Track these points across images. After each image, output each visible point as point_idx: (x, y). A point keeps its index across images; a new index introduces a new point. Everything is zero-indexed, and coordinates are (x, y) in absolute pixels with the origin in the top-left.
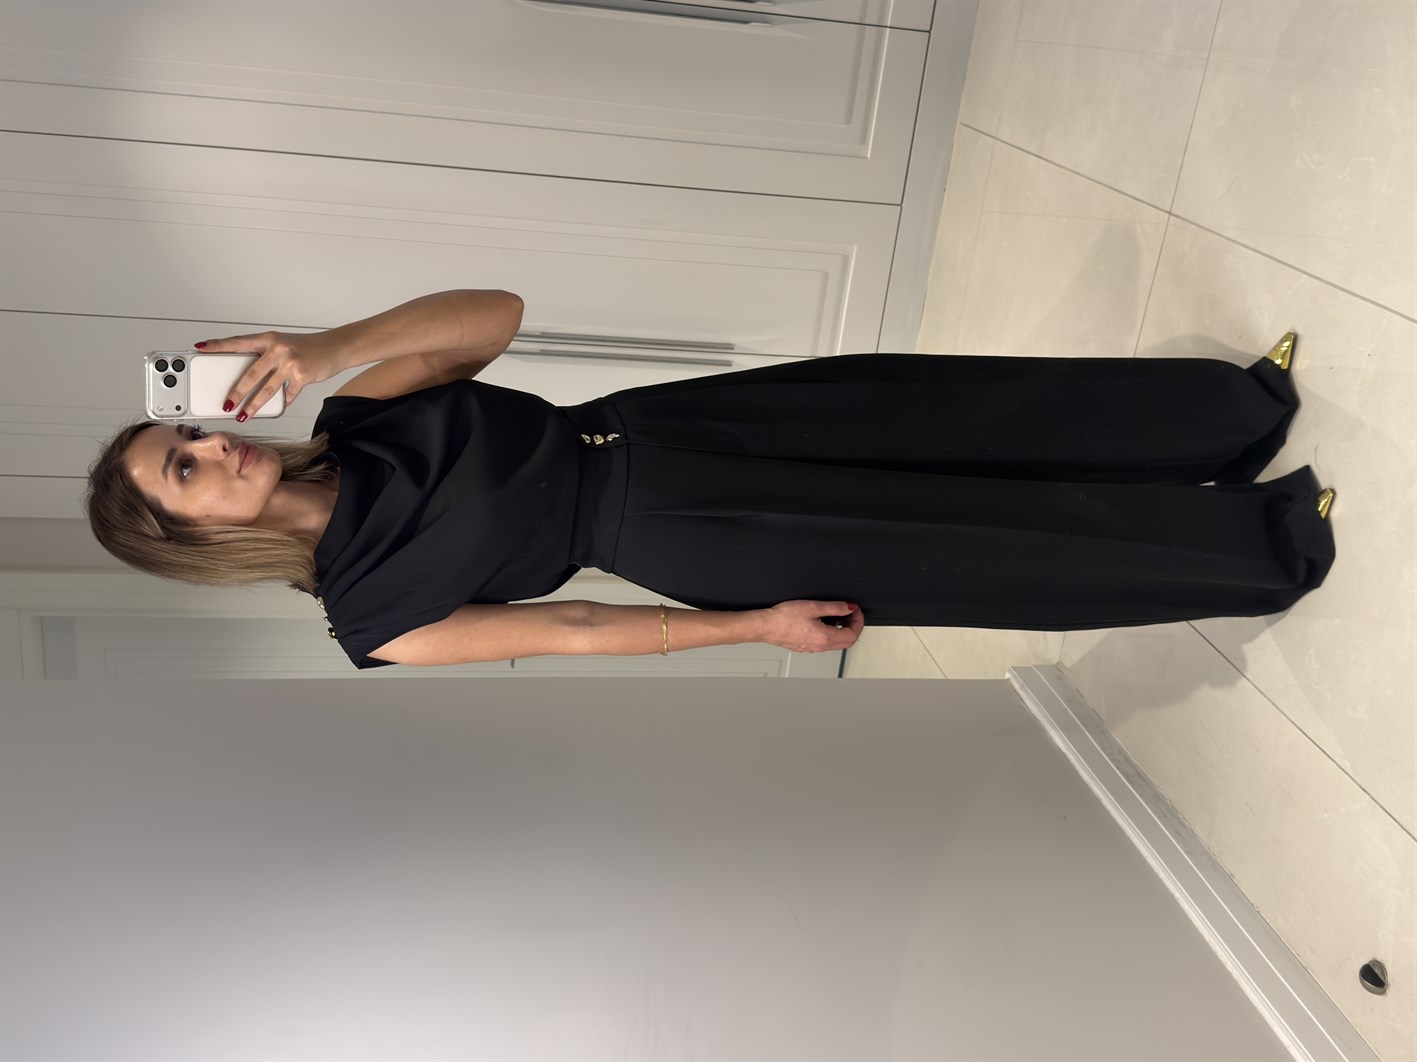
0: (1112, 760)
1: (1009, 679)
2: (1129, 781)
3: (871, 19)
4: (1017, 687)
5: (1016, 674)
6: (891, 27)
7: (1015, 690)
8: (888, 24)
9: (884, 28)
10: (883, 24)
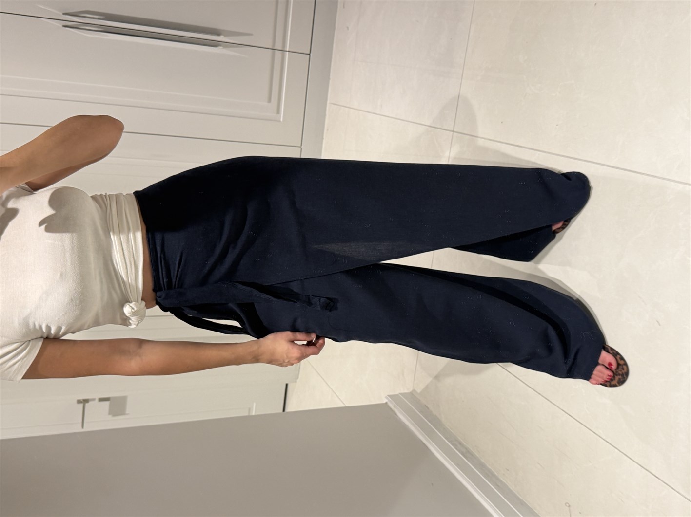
0: (452, 445)
1: (386, 403)
2: (464, 456)
3: (278, 46)
4: (392, 406)
5: (390, 399)
6: (289, 51)
7: (391, 409)
8: (288, 50)
9: (285, 52)
10: (285, 49)
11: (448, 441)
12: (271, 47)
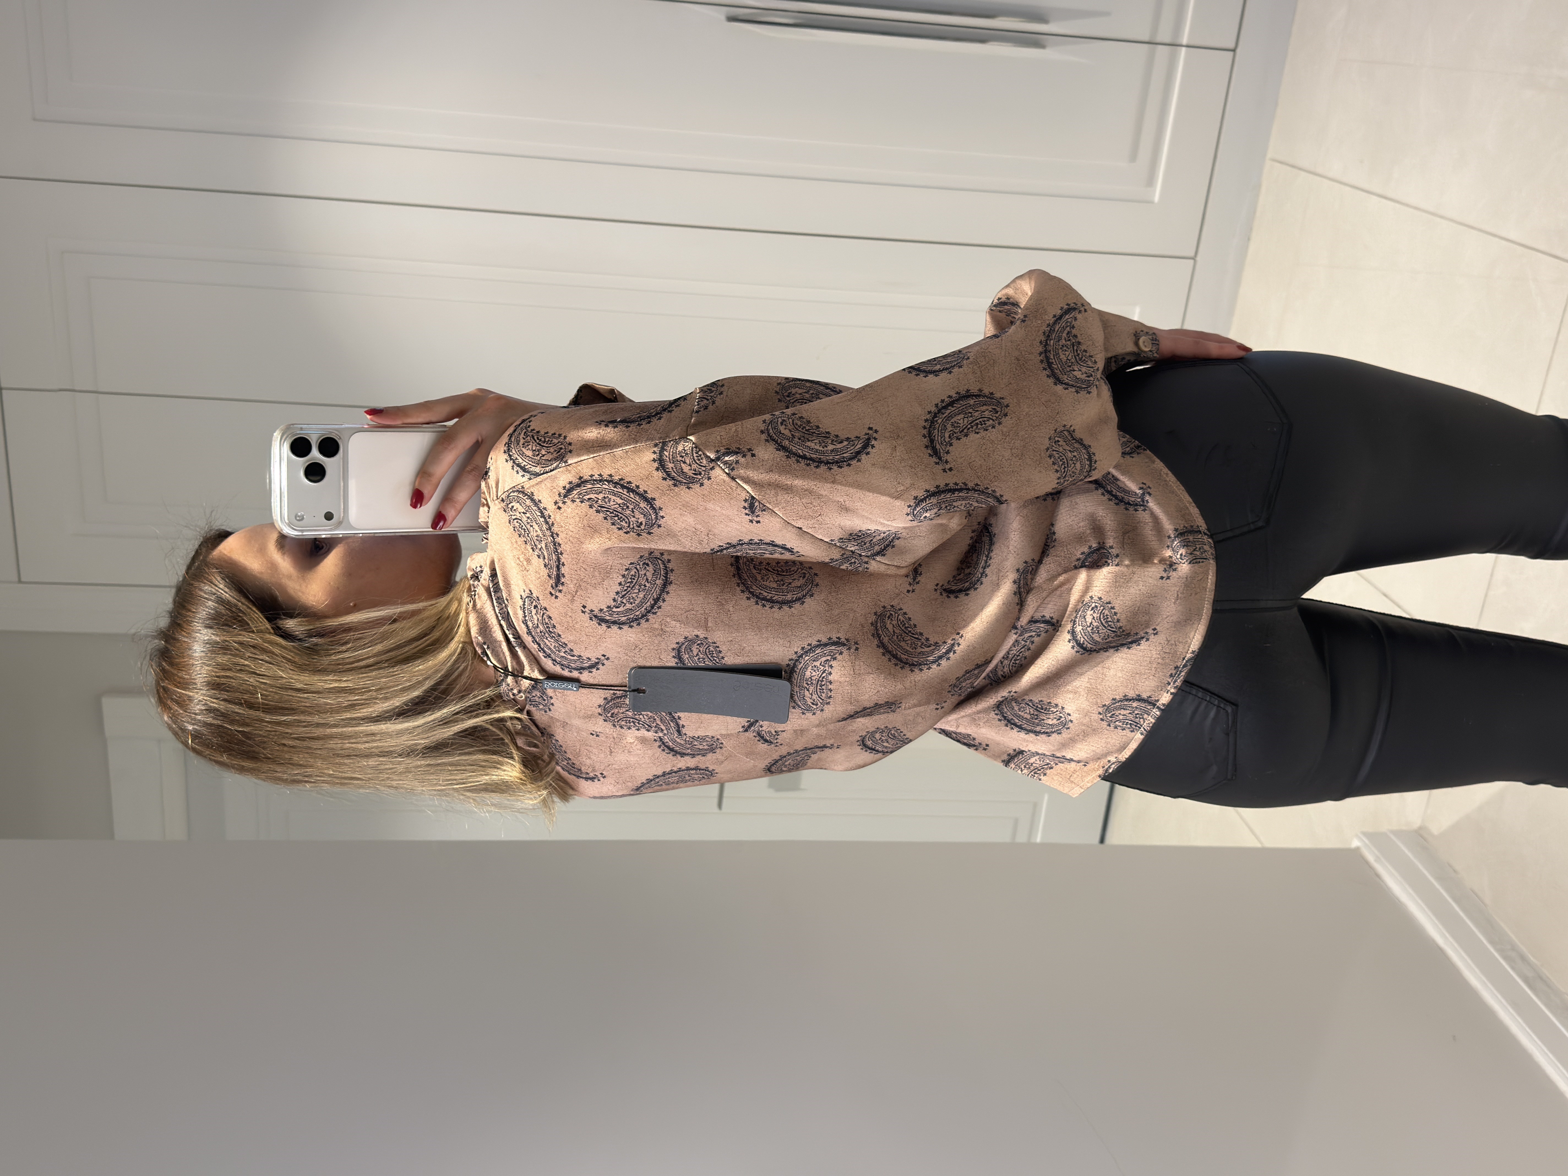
0: (1506, 958)
1: (1359, 849)
2: (1529, 986)
3: (1164, 35)
4: (1371, 858)
5: (1367, 841)
6: (1188, 46)
7: (1367, 862)
8: (1185, 41)
9: (1179, 48)
10: (1178, 42)
11: (1497, 950)
12: (1146, 39)
